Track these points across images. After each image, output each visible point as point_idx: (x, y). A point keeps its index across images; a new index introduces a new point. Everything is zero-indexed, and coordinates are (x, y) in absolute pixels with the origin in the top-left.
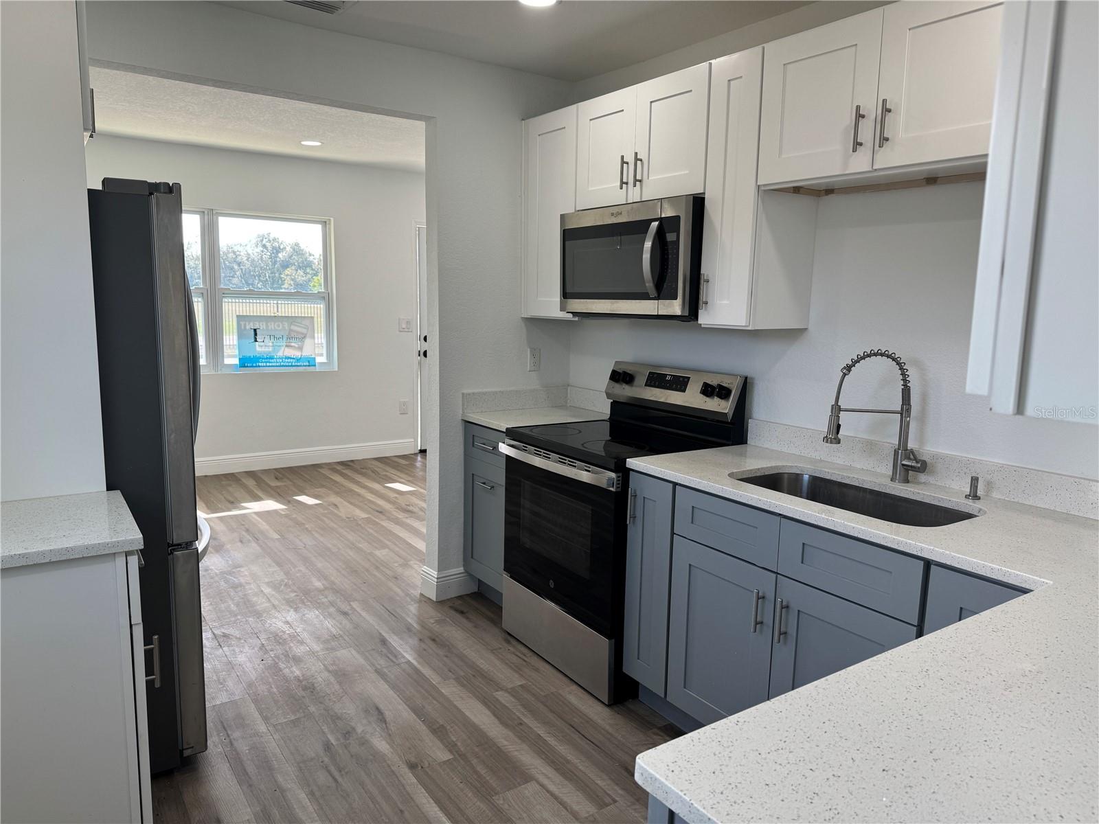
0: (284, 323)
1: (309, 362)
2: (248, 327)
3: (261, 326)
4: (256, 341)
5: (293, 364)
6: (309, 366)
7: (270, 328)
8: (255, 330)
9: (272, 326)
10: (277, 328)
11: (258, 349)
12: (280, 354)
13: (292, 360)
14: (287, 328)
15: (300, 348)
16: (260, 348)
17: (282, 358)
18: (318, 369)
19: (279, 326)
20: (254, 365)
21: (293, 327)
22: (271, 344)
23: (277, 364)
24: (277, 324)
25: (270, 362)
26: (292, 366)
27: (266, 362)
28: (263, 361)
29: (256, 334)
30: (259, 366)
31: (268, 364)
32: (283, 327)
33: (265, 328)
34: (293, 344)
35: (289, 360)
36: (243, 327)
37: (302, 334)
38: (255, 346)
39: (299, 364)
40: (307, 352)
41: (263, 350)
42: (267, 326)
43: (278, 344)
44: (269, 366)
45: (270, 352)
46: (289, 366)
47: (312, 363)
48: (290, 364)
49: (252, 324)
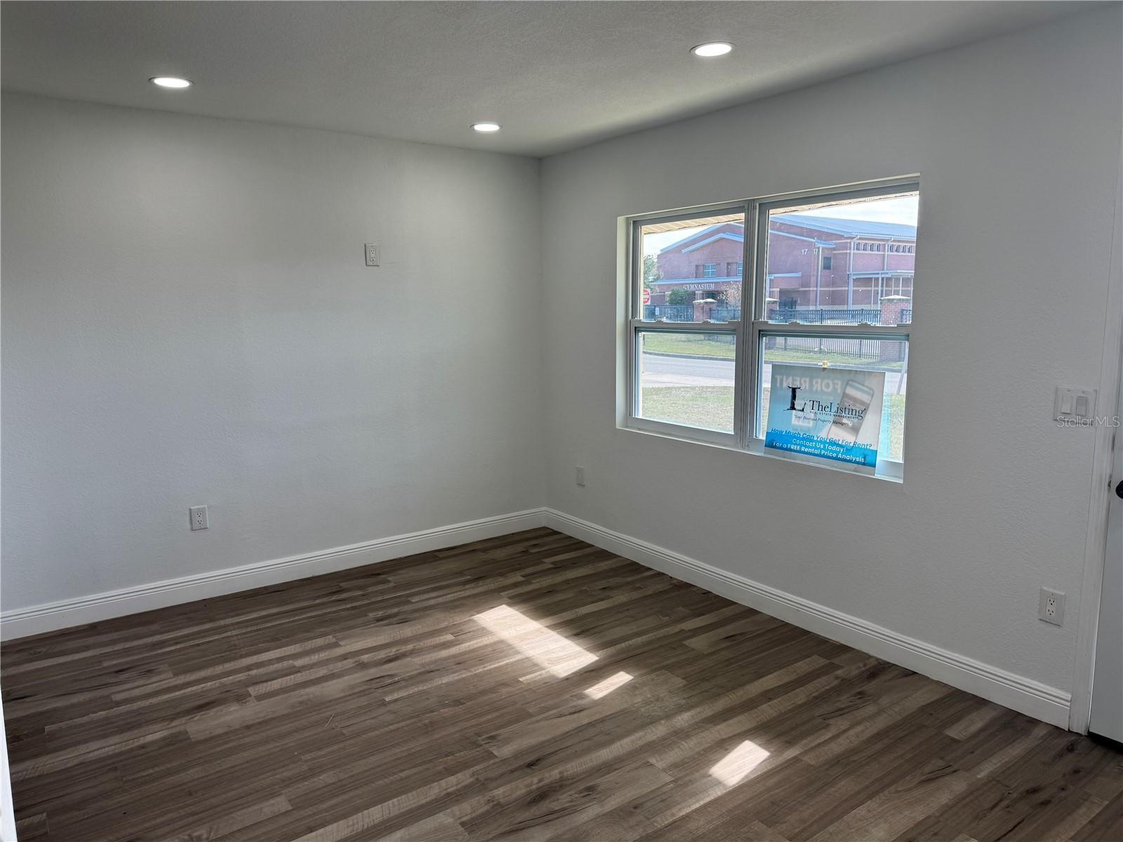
0: (836, 381)
1: (865, 458)
2: (785, 385)
3: (802, 383)
4: (793, 408)
5: (840, 456)
6: (864, 464)
7: (814, 389)
8: (794, 390)
9: (819, 384)
10: (825, 390)
11: (794, 421)
12: (823, 435)
13: (838, 449)
14: (839, 391)
15: (855, 430)
16: (797, 422)
17: (825, 442)
18: (879, 474)
19: (827, 386)
20: (785, 446)
21: (850, 391)
22: (812, 416)
23: (817, 452)
24: (825, 381)
25: (805, 446)
26: (837, 459)
27: (801, 446)
28: (798, 442)
29: (794, 397)
30: (790, 450)
31: (803, 449)
32: (834, 388)
33: (807, 388)
34: (845, 421)
35: (834, 448)
36: (778, 385)
37: (862, 403)
38: (792, 414)
39: (848, 458)
40: (864, 438)
41: (800, 423)
42: (811, 385)
43: (822, 417)
44: (804, 453)
45: (809, 429)
46: (832, 458)
47: (869, 459)
48: (834, 455)
49: (790, 380)
